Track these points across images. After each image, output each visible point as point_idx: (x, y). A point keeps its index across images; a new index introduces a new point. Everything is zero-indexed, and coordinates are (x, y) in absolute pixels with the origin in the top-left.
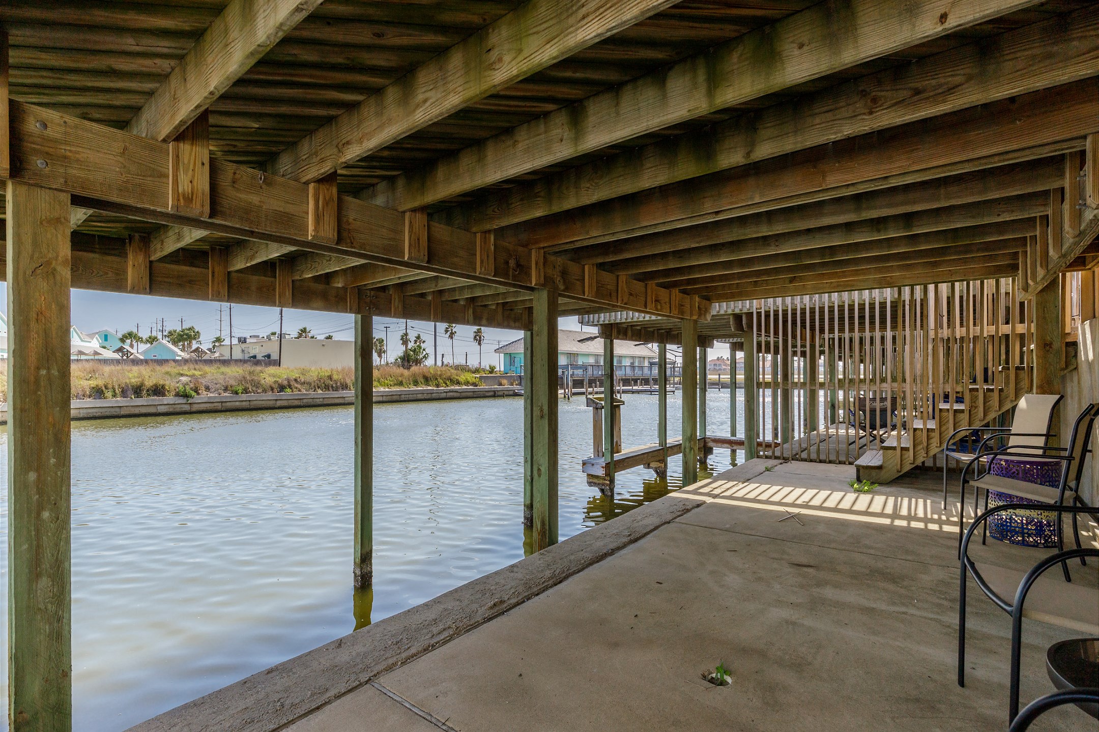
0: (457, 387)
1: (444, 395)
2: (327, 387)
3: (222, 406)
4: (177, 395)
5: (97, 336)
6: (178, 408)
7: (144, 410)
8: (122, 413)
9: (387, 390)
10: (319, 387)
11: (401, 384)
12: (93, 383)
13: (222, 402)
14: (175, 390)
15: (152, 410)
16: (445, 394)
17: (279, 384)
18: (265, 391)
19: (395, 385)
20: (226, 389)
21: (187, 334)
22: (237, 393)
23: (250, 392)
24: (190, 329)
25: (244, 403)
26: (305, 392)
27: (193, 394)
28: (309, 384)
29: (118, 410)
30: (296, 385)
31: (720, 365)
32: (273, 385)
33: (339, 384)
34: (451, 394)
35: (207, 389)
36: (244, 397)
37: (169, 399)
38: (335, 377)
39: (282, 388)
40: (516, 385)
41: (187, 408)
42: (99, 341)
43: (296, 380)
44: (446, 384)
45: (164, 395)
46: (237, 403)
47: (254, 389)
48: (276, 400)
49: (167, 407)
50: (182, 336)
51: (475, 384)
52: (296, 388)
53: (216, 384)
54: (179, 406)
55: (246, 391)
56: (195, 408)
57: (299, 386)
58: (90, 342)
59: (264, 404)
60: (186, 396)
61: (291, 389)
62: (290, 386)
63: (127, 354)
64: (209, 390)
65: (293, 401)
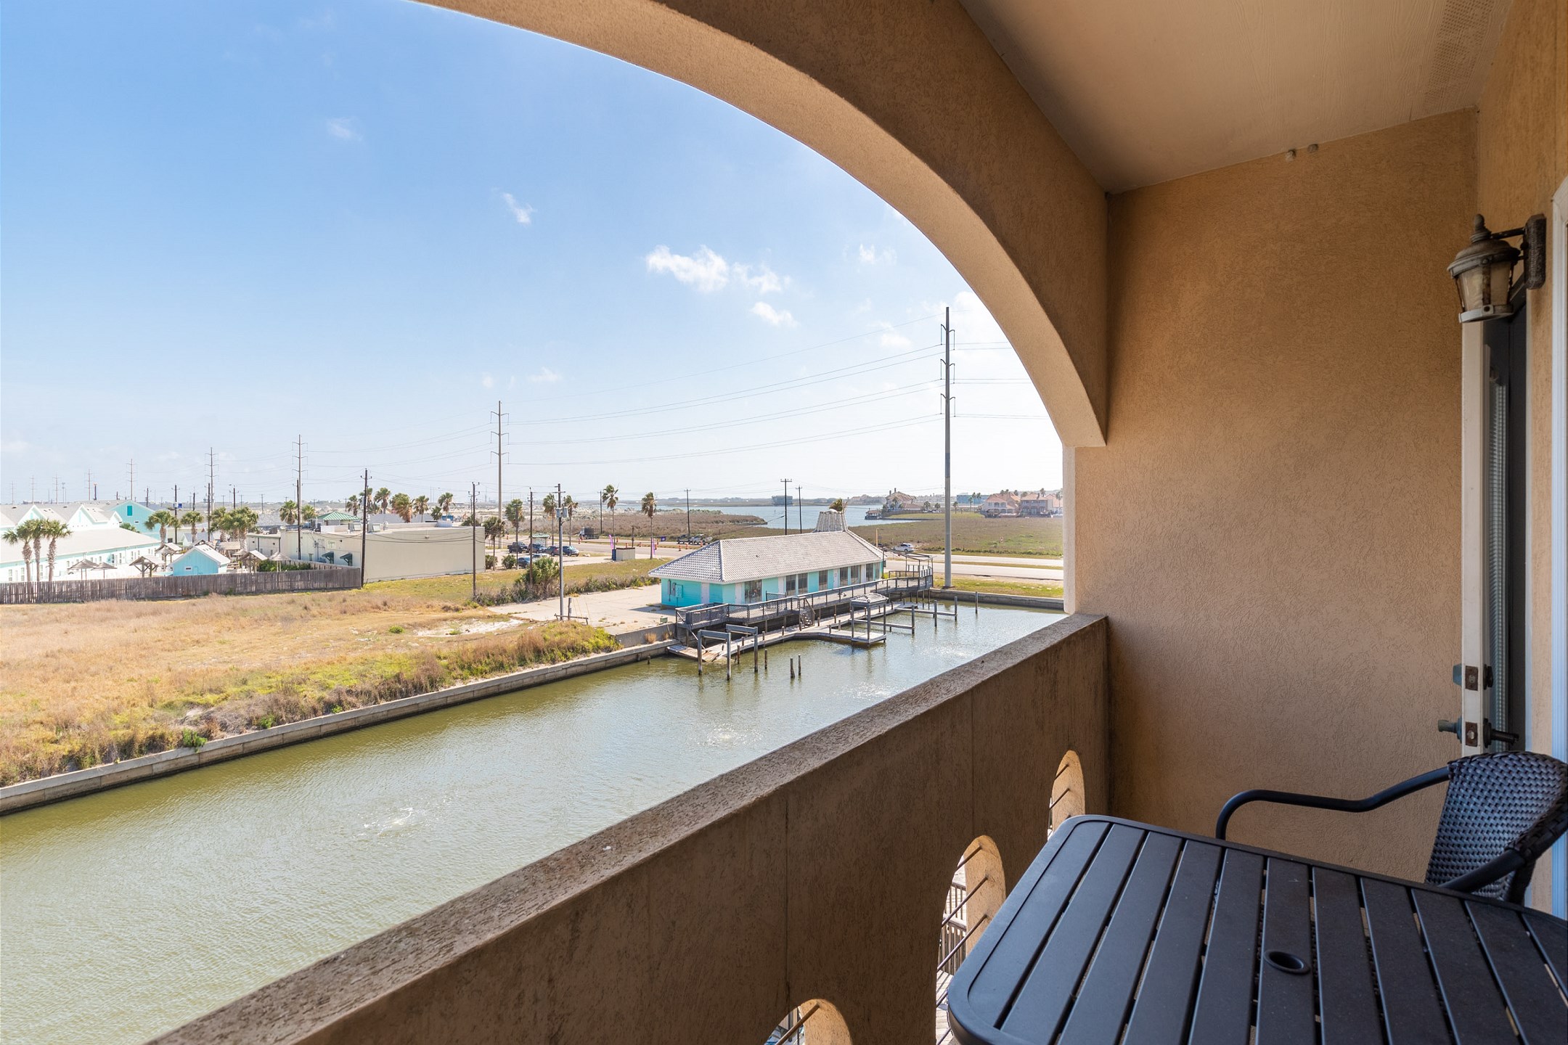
0: (582, 659)
1: (562, 673)
2: (393, 695)
3: (244, 748)
4: (181, 745)
5: (116, 512)
6: (182, 764)
7: (134, 775)
8: (103, 784)
9: (481, 681)
10: (381, 697)
11: (501, 667)
12: (64, 749)
13: (244, 743)
14: (178, 738)
15: (146, 772)
16: (564, 671)
17: (325, 703)
18: (304, 716)
19: (492, 670)
20: (249, 724)
21: (238, 520)
22: (265, 727)
23: (283, 722)
24: (243, 511)
25: (275, 738)
26: (362, 708)
27: (202, 740)
28: (368, 693)
29: (97, 781)
30: (350, 699)
31: (1003, 504)
32: (317, 706)
33: (410, 686)
34: (574, 669)
35: (224, 727)
36: (274, 729)
37: (170, 753)
38: (405, 676)
39: (329, 707)
40: (670, 638)
41: (194, 760)
42: (118, 519)
43: (349, 692)
44: (566, 656)
45: (162, 749)
46: (265, 741)
47: (290, 716)
48: (320, 726)
49: (165, 764)
50: (232, 522)
51: (608, 649)
52: (350, 703)
53: (236, 718)
54: (183, 759)
55: (278, 721)
56: (205, 759)
57: (352, 699)
58: (106, 523)
59: (304, 734)
60: (193, 745)
61: (342, 706)
62: (340, 703)
63: (151, 567)
64: (227, 728)
65: (344, 722)
